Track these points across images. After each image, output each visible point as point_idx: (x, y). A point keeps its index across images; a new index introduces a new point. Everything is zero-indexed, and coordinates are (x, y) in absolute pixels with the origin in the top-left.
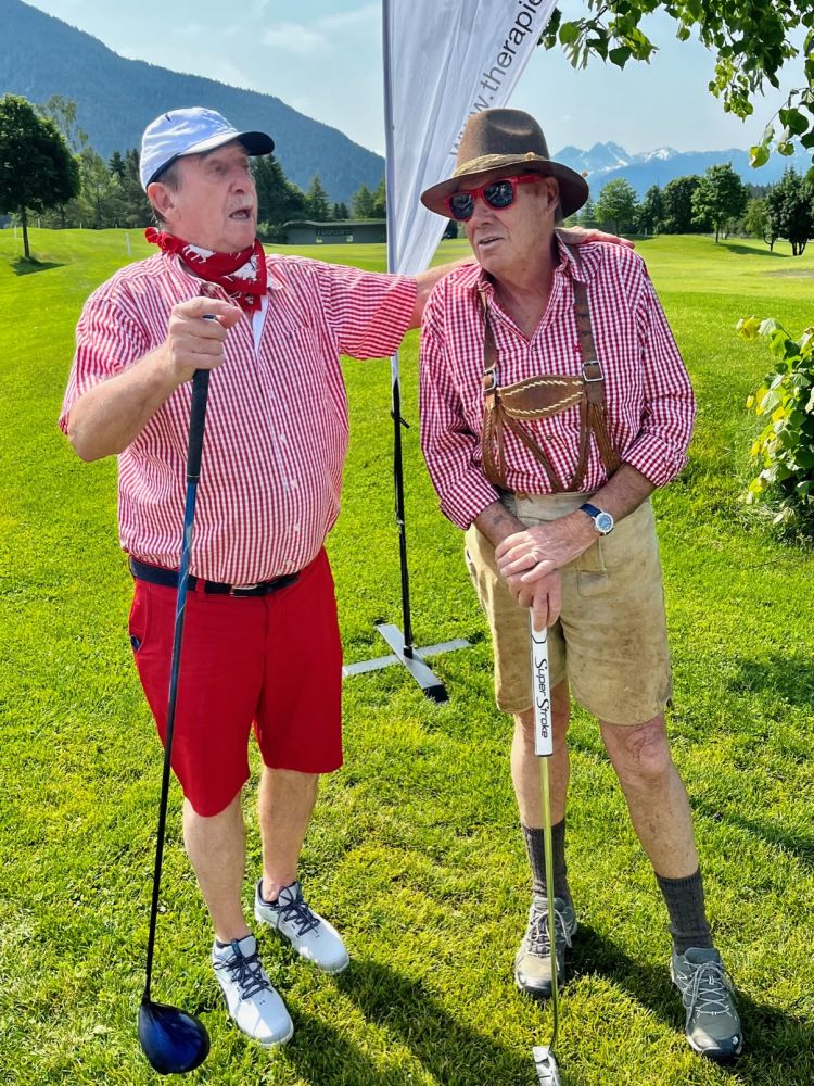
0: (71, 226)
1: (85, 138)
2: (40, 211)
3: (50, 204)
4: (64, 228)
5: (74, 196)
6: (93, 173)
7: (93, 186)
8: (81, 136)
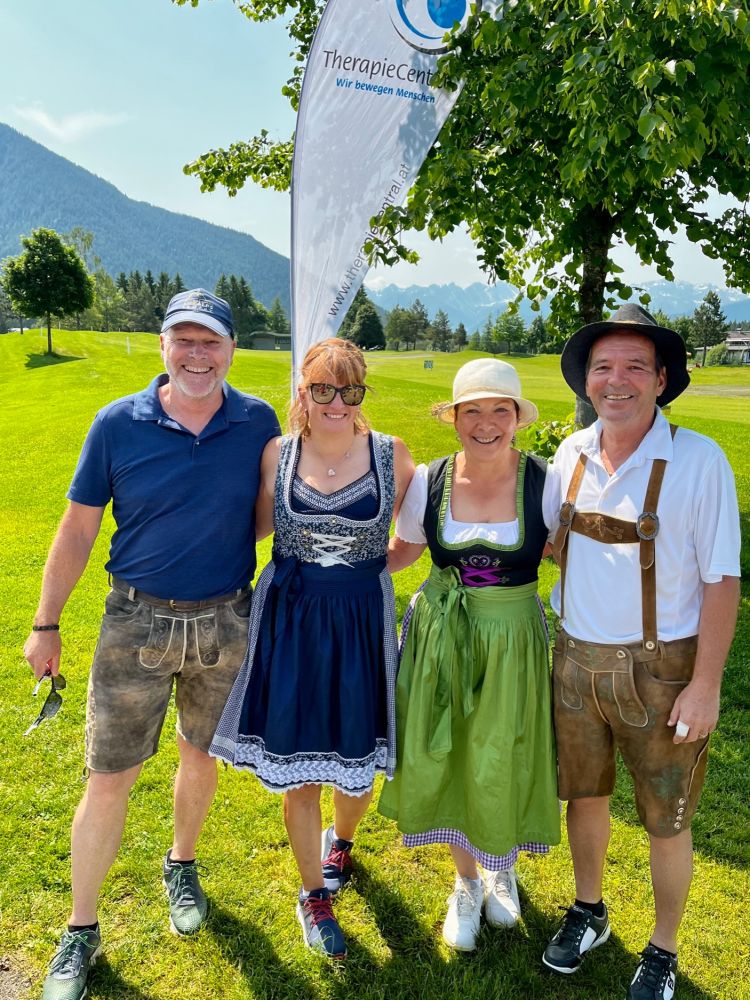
0: (84, 328)
1: (98, 261)
2: (61, 317)
3: (69, 311)
4: (79, 330)
5: (87, 306)
6: (103, 289)
7: (103, 298)
8: (96, 260)
